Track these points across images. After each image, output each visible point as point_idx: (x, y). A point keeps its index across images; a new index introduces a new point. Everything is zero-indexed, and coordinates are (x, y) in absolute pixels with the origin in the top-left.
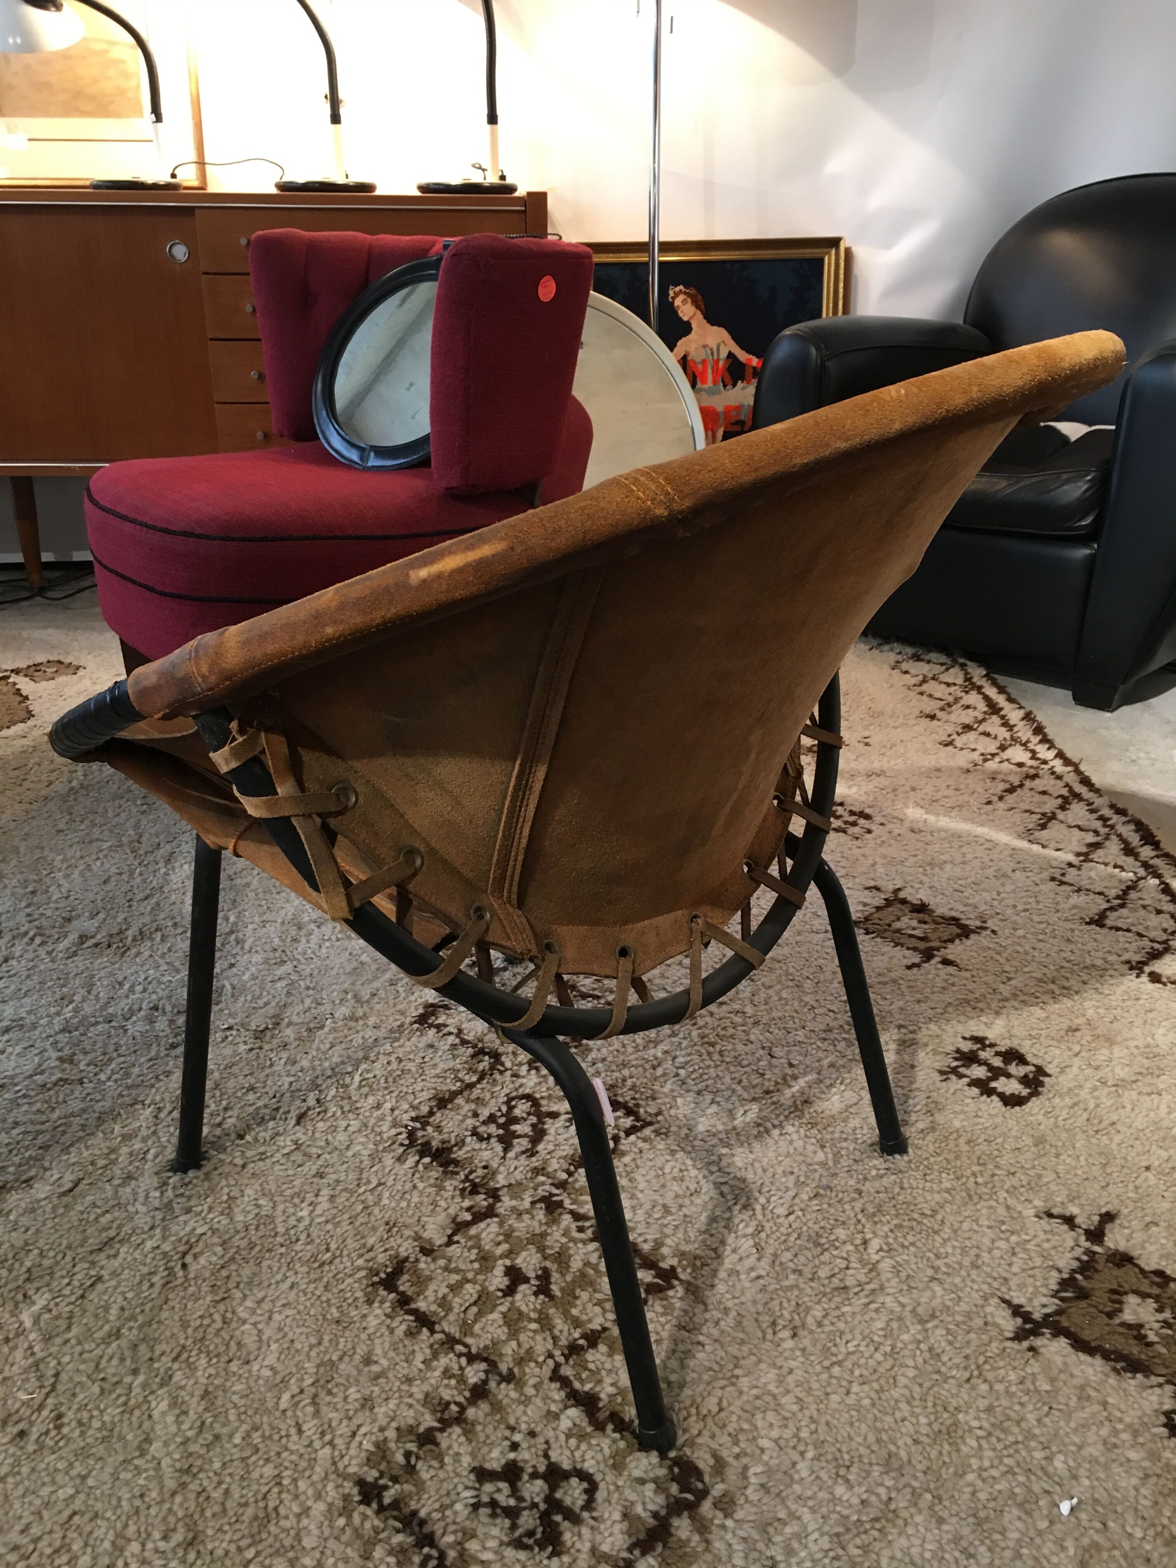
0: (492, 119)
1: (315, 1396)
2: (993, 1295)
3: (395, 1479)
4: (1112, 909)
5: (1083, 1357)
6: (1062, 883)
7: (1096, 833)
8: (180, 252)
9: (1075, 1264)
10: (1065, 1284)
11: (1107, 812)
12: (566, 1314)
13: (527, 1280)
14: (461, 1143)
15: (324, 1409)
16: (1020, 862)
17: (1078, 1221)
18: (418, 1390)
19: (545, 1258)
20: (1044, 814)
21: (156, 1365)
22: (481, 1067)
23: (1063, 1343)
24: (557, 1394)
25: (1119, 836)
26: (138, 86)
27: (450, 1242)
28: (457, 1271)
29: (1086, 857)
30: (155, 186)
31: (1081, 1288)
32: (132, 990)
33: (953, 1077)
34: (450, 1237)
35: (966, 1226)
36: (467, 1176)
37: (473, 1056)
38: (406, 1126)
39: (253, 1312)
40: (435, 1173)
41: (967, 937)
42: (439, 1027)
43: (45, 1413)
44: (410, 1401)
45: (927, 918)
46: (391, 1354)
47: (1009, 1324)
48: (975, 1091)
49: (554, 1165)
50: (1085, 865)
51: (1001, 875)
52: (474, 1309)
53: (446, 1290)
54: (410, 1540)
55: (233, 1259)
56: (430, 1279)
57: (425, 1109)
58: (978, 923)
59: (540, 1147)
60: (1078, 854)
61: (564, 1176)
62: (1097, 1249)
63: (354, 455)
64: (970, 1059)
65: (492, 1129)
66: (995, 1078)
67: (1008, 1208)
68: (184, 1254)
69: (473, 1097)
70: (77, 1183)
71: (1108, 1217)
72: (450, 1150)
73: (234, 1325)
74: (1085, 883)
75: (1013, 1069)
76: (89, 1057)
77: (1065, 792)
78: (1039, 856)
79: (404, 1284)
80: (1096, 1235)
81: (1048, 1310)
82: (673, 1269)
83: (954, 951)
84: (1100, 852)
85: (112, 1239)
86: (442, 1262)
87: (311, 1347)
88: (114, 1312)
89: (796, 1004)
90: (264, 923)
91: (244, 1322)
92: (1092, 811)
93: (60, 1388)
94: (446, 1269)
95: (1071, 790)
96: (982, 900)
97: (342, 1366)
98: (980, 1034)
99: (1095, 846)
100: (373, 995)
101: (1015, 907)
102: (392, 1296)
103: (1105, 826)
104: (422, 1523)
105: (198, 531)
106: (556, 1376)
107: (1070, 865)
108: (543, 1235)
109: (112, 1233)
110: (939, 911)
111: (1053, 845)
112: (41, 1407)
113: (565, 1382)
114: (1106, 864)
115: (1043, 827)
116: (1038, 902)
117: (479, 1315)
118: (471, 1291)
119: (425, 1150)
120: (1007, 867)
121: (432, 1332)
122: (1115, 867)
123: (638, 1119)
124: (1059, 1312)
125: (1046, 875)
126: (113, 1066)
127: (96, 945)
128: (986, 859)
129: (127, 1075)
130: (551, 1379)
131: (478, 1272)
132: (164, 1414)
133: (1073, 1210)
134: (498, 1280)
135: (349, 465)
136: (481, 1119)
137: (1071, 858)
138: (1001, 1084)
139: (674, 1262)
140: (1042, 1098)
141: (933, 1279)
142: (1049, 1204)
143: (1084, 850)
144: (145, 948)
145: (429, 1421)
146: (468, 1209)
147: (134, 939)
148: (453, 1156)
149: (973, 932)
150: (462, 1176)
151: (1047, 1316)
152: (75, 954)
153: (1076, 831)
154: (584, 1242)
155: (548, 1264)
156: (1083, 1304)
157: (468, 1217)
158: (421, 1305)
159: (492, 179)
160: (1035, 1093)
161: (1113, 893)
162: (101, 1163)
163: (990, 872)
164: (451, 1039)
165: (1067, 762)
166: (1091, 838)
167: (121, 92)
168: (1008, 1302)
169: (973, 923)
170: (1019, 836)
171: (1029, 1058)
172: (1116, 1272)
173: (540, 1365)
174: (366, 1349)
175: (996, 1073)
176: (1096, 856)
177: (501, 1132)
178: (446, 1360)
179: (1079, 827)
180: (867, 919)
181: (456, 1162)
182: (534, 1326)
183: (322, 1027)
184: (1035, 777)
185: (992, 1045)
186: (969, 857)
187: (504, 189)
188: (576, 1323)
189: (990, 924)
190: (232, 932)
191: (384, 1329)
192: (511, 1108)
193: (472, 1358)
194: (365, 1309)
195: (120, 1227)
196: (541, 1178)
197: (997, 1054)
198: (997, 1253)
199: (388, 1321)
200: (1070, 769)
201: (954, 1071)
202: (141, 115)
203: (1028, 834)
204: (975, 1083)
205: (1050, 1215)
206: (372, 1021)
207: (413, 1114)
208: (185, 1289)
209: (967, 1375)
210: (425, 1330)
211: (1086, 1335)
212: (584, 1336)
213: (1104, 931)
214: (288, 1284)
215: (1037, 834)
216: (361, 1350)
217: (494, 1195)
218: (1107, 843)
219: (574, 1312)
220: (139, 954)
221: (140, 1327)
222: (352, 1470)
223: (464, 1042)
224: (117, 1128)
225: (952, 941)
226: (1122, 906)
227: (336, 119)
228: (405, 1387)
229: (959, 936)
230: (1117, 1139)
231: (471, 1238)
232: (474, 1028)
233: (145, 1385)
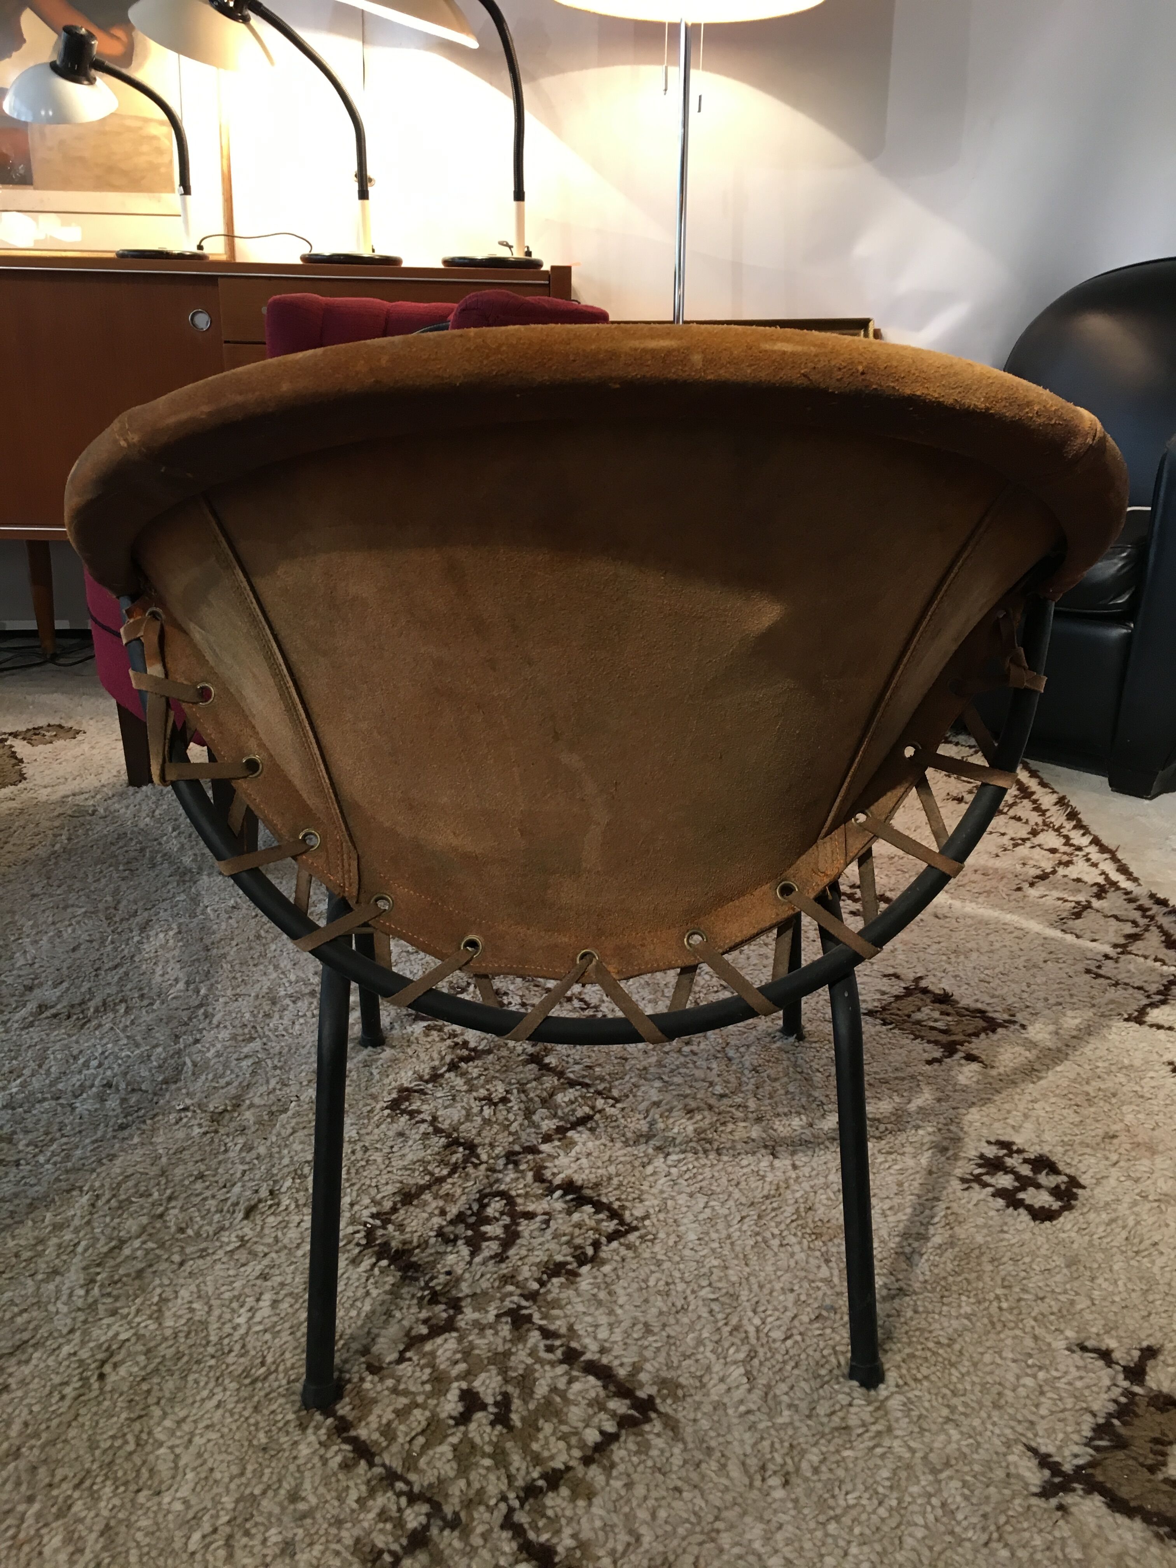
0: (519, 195)
1: (230, 1537)
2: (1016, 1441)
4: (1153, 1005)
5: (1121, 1519)
6: (1098, 976)
7: (1135, 923)
8: (202, 321)
9: (1112, 1407)
10: (1100, 1430)
11: (1147, 903)
12: (526, 1450)
13: (484, 1407)
14: (424, 1245)
15: (239, 1553)
16: (1053, 953)
17: (1116, 1355)
18: (348, 1536)
19: (506, 1381)
20: (1078, 903)
21: (55, 1492)
22: (454, 1159)
23: (1097, 1500)
24: (508, 1545)
25: (1160, 927)
26: (171, 162)
27: (401, 1359)
28: (406, 1393)
29: (1123, 949)
30: (181, 256)
31: (1119, 1436)
32: (86, 1065)
33: (976, 1186)
34: (401, 1353)
35: (987, 1358)
36: (427, 1283)
37: (446, 1147)
38: (365, 1224)
39: (172, 1433)
40: (392, 1278)
41: (994, 1031)
42: (412, 1114)
44: (338, 1547)
45: (950, 1009)
46: (322, 1490)
47: (1035, 1477)
48: (1000, 1202)
49: (525, 1272)
50: (1123, 957)
51: (1031, 966)
52: (421, 1440)
53: (392, 1416)
55: (156, 1370)
56: (375, 1401)
57: (388, 1205)
58: (1006, 1017)
59: (511, 1252)
60: (1115, 946)
61: (535, 1286)
62: (1137, 1389)
64: (994, 1165)
65: (460, 1229)
66: (1023, 1188)
67: (1036, 1338)
68: (103, 1363)
69: (442, 1192)
71: (1150, 1353)
72: (410, 1252)
73: (148, 1448)
74: (1123, 977)
75: (1043, 1178)
76: (30, 1136)
77: (1101, 880)
78: (1072, 946)
79: (344, 1408)
80: (1136, 1373)
81: (1080, 1462)
82: (651, 1398)
83: (978, 1046)
84: (1139, 943)
85: (27, 1342)
86: (390, 1382)
87: (232, 1479)
88: (16, 1427)
89: (804, 1100)
90: (236, 997)
91: (161, 1444)
92: (1130, 901)
94: (395, 1391)
95: (1107, 878)
96: (1010, 992)
97: (265, 1503)
98: (1005, 1138)
99: (1134, 938)
101: (1046, 1000)
102: (330, 1421)
103: (1144, 916)
106: (508, 1523)
107: (1107, 957)
108: (507, 1354)
109: (26, 1336)
110: (964, 1002)
111: (1088, 935)
113: (518, 1531)
114: (1146, 957)
115: (1078, 915)
116: (1071, 996)
117: (425, 1448)
118: (419, 1416)
119: (384, 1251)
120: (1039, 956)
121: (371, 1464)
122: (1156, 960)
123: (622, 1222)
124: (1092, 1464)
125: (1080, 967)
126: (55, 1146)
127: (55, 1016)
128: (1015, 948)
129: (68, 1157)
130: (503, 1527)
131: (429, 1396)
133: (1111, 1343)
134: (451, 1405)
136: (449, 1218)
137: (1108, 949)
138: (1029, 1196)
139: (653, 1390)
140: (1075, 1213)
141: (948, 1420)
142: (1083, 1335)
143: (1122, 941)
144: (107, 1020)
146: (425, 1322)
147: (97, 1010)
148: (414, 1259)
149: (1001, 1025)
150: (422, 1282)
151: (1079, 1468)
152: (31, 1024)
153: (1113, 921)
154: (553, 1364)
155: (510, 1389)
156: (1121, 1454)
157: (424, 1330)
158: (362, 1432)
159: (517, 254)
160: (1068, 1207)
161: (1153, 988)
162: (26, 1255)
163: (1020, 962)
164: (423, 1127)
165: (1103, 849)
166: (1129, 929)
167: (154, 168)
168: (1034, 1451)
169: (1001, 1017)
170: (1051, 925)
171: (1061, 1166)
172: (1159, 1417)
173: (490, 1510)
174: (293, 1484)
175: (1024, 1183)
176: (1132, 948)
177: (470, 1233)
178: (384, 1500)
179: (1116, 917)
180: (884, 1009)
181: (416, 1267)
182: (487, 1462)
183: (286, 1110)
184: (1068, 864)
185: (1020, 1151)
186: (997, 945)
187: (529, 265)
188: (537, 1459)
189: (1019, 1017)
190: (201, 1005)
191: (316, 1460)
192: (483, 1207)
193: (413, 1498)
194: (296, 1435)
195: (36, 1329)
196: (510, 1288)
197: (1026, 1161)
198: (1022, 1391)
199: (322, 1451)
200: (1106, 856)
201: (977, 1179)
202: (170, 188)
203: (1061, 923)
204: (1000, 1193)
205: (1084, 1348)
207: (374, 1210)
208: (99, 1404)
209: (985, 1537)
210: (363, 1463)
211: (1124, 1492)
212: (544, 1476)
213: (1145, 1028)
214: (214, 1402)
215: (1070, 922)
216: (288, 1484)
217: (456, 1305)
218: (1147, 934)
219: (535, 1446)
220: (100, 1026)
221: (43, 1447)
223: (438, 1131)
224: (49, 1215)
225: (977, 1035)
226: (1164, 1002)
227: (363, 194)
228: (333, 1531)
229: (984, 1030)
230: (1160, 1261)
231: (424, 1355)
232: (450, 1116)
233: (39, 1516)
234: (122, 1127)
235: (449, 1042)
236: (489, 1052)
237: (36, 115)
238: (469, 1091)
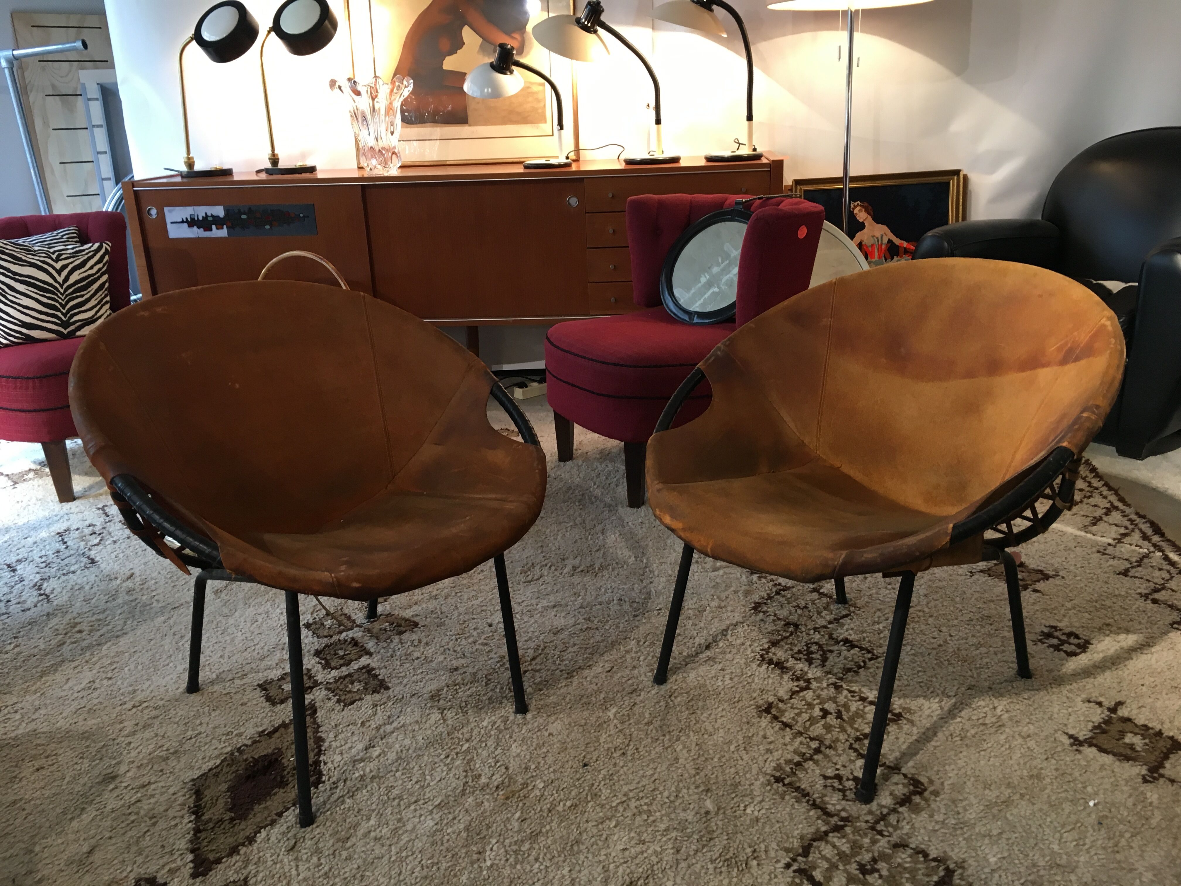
0: (750, 118)
1: (745, 747)
2: (1059, 730)
3: (788, 776)
4: (1132, 567)
5: (1103, 754)
6: (1104, 554)
7: (1126, 528)
8: (574, 201)
9: (1101, 720)
10: (1095, 728)
11: (1133, 517)
12: (852, 728)
13: (831, 714)
14: (787, 661)
15: (750, 752)
16: (1078, 542)
17: (1103, 704)
18: (790, 748)
19: (838, 706)
20: (1095, 518)
21: (672, 734)
22: (790, 630)
23: (1094, 749)
24: (853, 755)
25: (1140, 530)
26: (545, 106)
27: (791, 698)
28: (797, 708)
29: (1119, 541)
30: (560, 166)
31: (1104, 729)
32: (606, 591)
33: (1039, 643)
34: (791, 696)
35: (1046, 703)
36: (793, 674)
37: (785, 625)
38: (759, 653)
39: (708, 718)
40: (778, 671)
41: (1047, 580)
42: (764, 612)
43: (631, 747)
44: (787, 751)
45: (1023, 569)
46: (775, 735)
47: (1067, 741)
48: (1052, 649)
49: (835, 670)
50: (1118, 545)
51: (1067, 549)
52: (808, 723)
53: (794, 715)
54: (800, 795)
55: (692, 699)
56: (786, 710)
57: (766, 646)
58: (1054, 573)
59: (827, 664)
60: (1114, 539)
61: (841, 675)
62: (1113, 715)
63: (686, 318)
64: (1049, 635)
65: (801, 656)
66: (1062, 645)
67: (1068, 698)
68: (670, 696)
69: (789, 642)
70: (612, 667)
71: (1120, 704)
72: (783, 663)
73: (701, 723)
74: (1117, 554)
75: (1072, 640)
76: (597, 619)
77: (1108, 505)
78: (1091, 539)
79: (774, 711)
80: (1113, 710)
81: (1087, 737)
82: (900, 713)
83: (1040, 586)
84: (1128, 538)
86: (789, 705)
87: (738, 731)
88: (647, 715)
89: (952, 608)
90: (661, 563)
91: (705, 721)
92: (1124, 516)
93: (633, 740)
94: (792, 708)
95: (1112, 504)
96: (1056, 562)
97: (754, 738)
98: (1054, 624)
99: (1125, 535)
100: (727, 597)
101: (1075, 565)
102: (770, 715)
103: (1131, 524)
104: (803, 790)
105: (622, 363)
106: (851, 747)
107: (1109, 544)
108: (835, 697)
110: (1031, 566)
111: (1100, 534)
112: (628, 745)
113: (856, 750)
114: (1131, 545)
115: (1094, 524)
116: (1089, 563)
117: (811, 725)
118: (806, 716)
119: (771, 662)
120: (1072, 545)
121: (792, 729)
122: (1136, 546)
123: (873, 655)
124: (1091, 738)
125: (1094, 549)
126: (610, 623)
127: (582, 571)
128: (1059, 541)
130: (849, 749)
131: (807, 709)
132: (681, 750)
133: (1101, 699)
134: (817, 712)
135: (682, 322)
136: (795, 651)
137: (1111, 541)
138: (1066, 647)
139: (901, 711)
140: (1088, 654)
141: (1029, 723)
142: (1089, 697)
143: (1119, 537)
144: (605, 573)
145: (797, 759)
146: (797, 686)
147: (599, 569)
148: (785, 665)
149: (1051, 577)
150: (791, 673)
151: (1086, 739)
152: (573, 575)
153: (1114, 527)
154: (856, 701)
155: (840, 708)
156: (1104, 735)
157: (798, 689)
158: (785, 720)
159: (748, 151)
160: (1084, 651)
161: (1134, 559)
162: (620, 661)
163: (1062, 547)
164: (772, 618)
165: (1110, 489)
166: (1122, 531)
167: (534, 109)
168: (1067, 734)
169: (1051, 573)
170: (1079, 529)
171: (1081, 636)
172: (1122, 724)
173: (844, 743)
174: (763, 733)
175: (1063, 642)
176: (1124, 540)
177: (806, 657)
178: (800, 739)
179: (1116, 525)
180: (989, 569)
181: (787, 668)
182: (838, 730)
183: (705, 611)
184: (1089, 497)
185: (1060, 630)
186: (1049, 539)
187: (756, 157)
188: (857, 730)
189: (1061, 573)
190: (646, 567)
191: (769, 727)
192: (808, 648)
193: (812, 739)
194: (758, 719)
196: (830, 676)
197: (1064, 634)
198: (1061, 715)
199: (770, 724)
200: (1113, 492)
201: (1040, 641)
202: (546, 122)
203: (1085, 528)
204: (1050, 646)
205: (1089, 701)
206: (729, 609)
207: (761, 648)
208: (675, 709)
209: (1045, 757)
210: (788, 728)
211: (1105, 747)
212: (861, 734)
213: (1127, 578)
214: (720, 709)
215: (1090, 528)
216: (761, 733)
217: (808, 681)
218: (1133, 534)
219: (856, 726)
220: (603, 576)
221: (661, 720)
222: (769, 771)
223: (779, 619)
224: (622, 648)
225: (1038, 581)
226: (1139, 566)
227: (658, 122)
228: (784, 747)
229: (1043, 579)
230: (1127, 672)
231: (801, 697)
232: (783, 613)
233: (670, 740)
234: (635, 616)
235: (772, 583)
236: (793, 587)
237: (482, 91)
238: (789, 603)
